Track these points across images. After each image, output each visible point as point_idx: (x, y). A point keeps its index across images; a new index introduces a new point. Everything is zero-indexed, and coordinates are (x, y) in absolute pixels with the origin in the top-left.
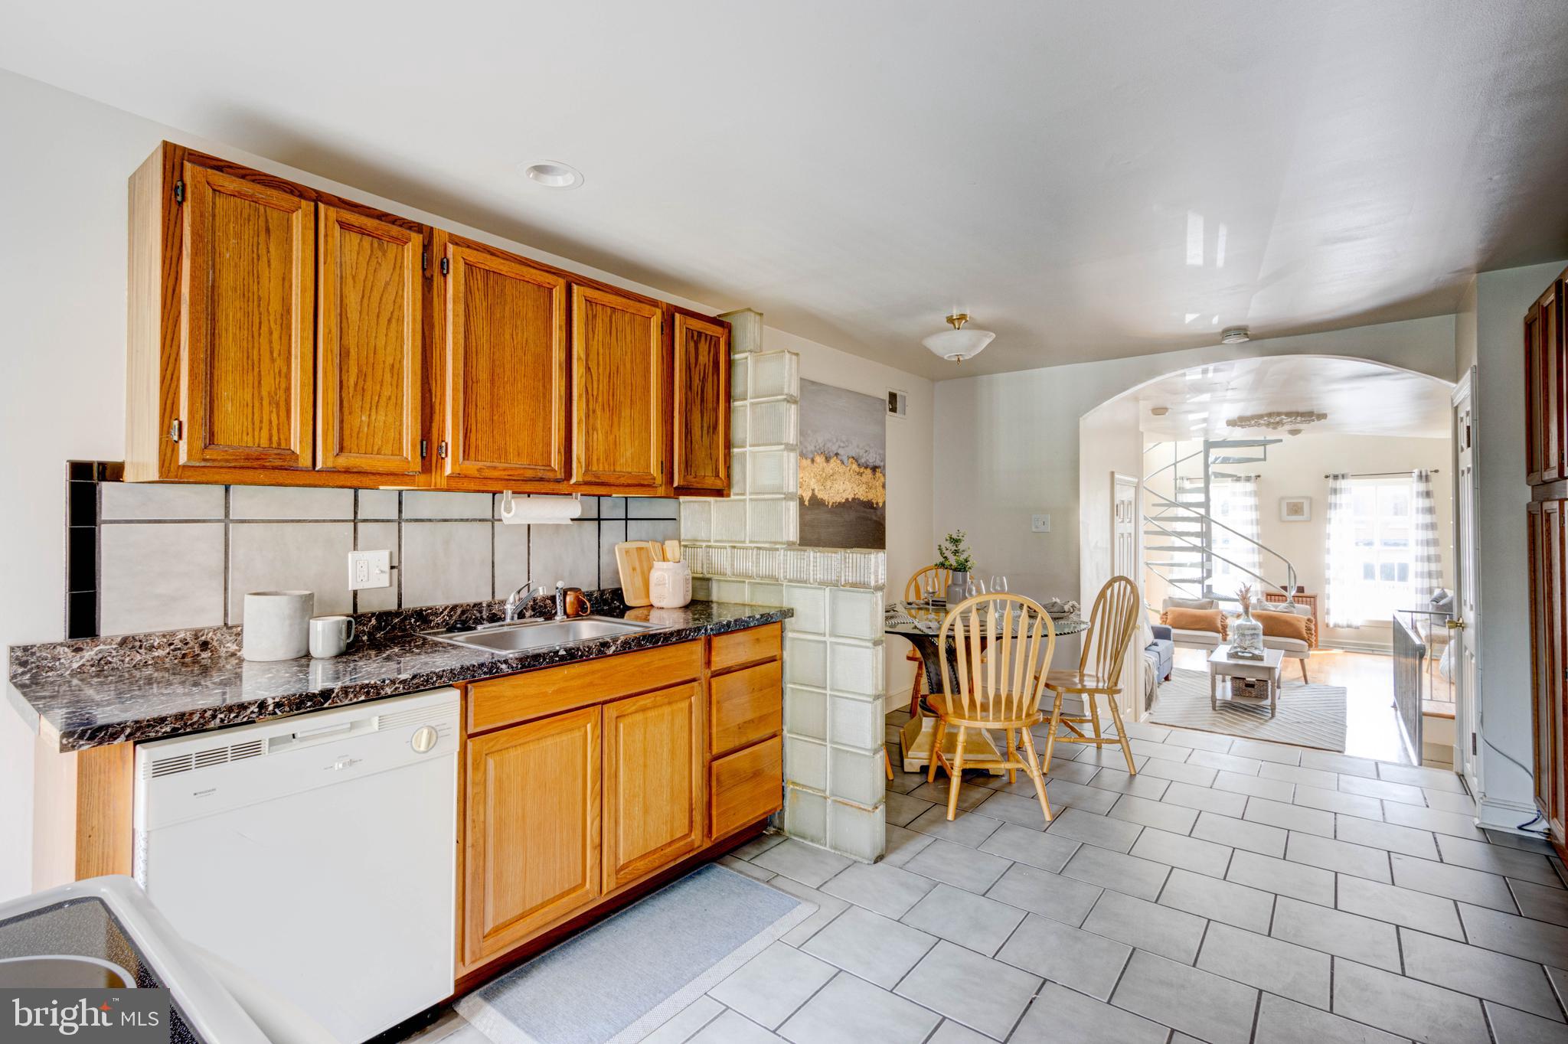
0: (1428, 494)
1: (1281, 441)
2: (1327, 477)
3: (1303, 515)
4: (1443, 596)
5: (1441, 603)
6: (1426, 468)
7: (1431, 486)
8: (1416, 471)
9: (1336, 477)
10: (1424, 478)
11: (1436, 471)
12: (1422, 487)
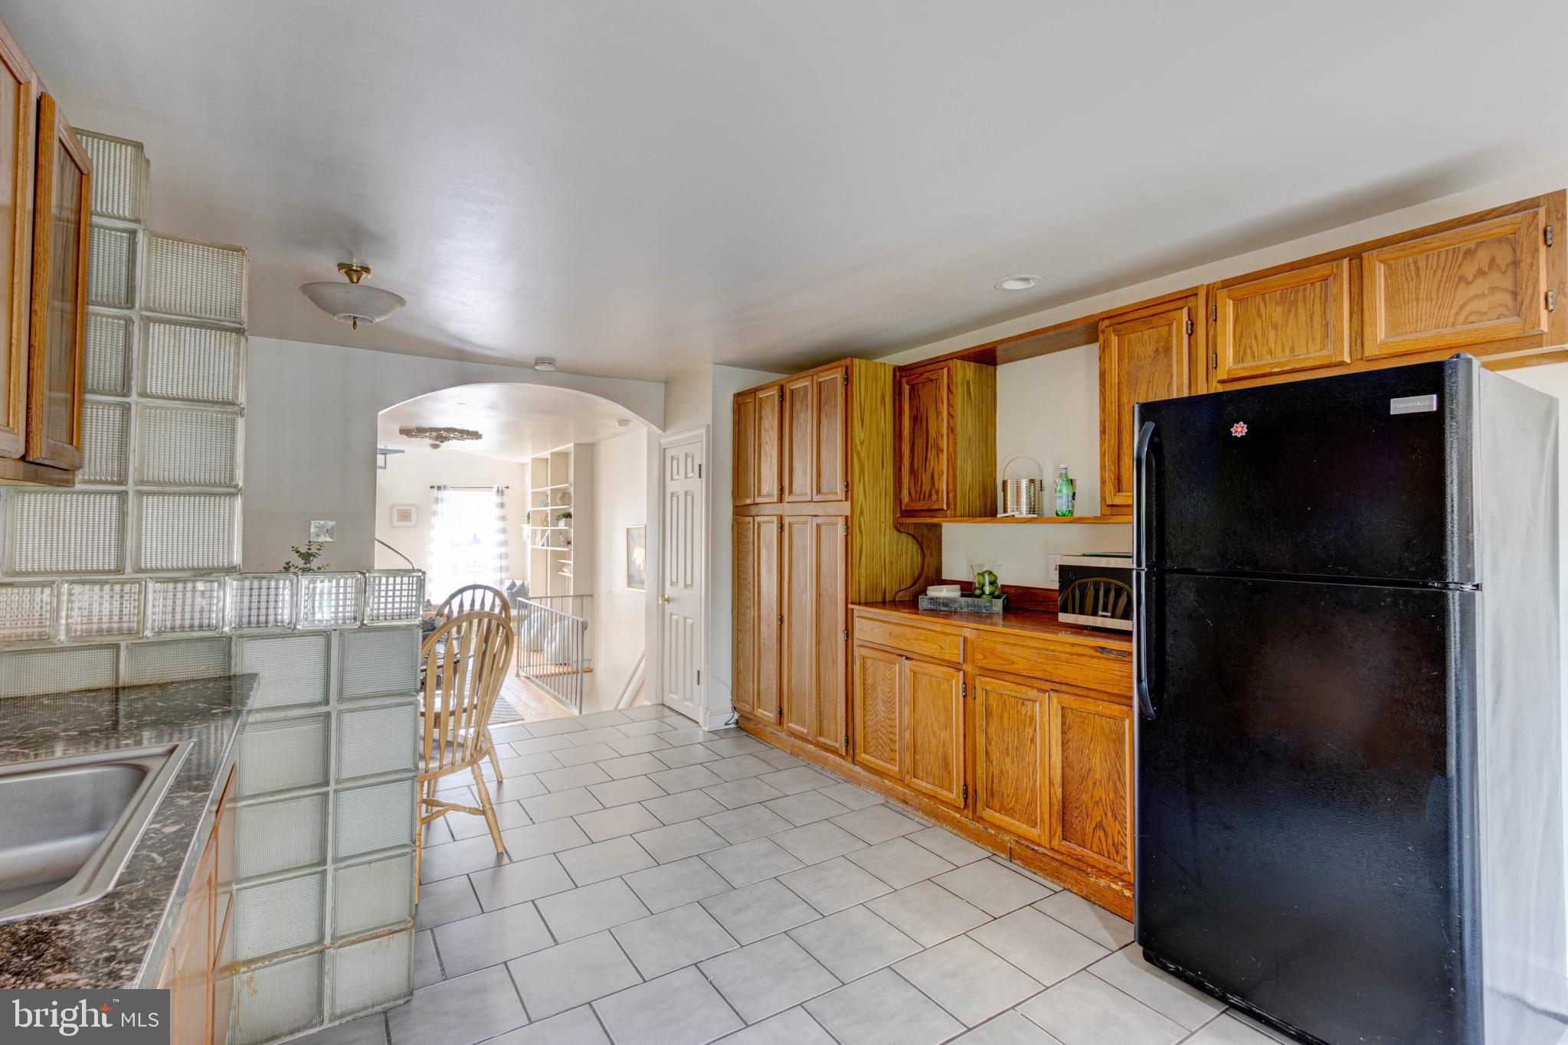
0: (502, 505)
1: (403, 452)
2: (432, 487)
3: (411, 521)
4: (513, 585)
5: (514, 590)
6: (502, 486)
7: (506, 499)
8: (496, 487)
9: (439, 488)
10: (500, 492)
11: (508, 488)
12: (498, 499)
